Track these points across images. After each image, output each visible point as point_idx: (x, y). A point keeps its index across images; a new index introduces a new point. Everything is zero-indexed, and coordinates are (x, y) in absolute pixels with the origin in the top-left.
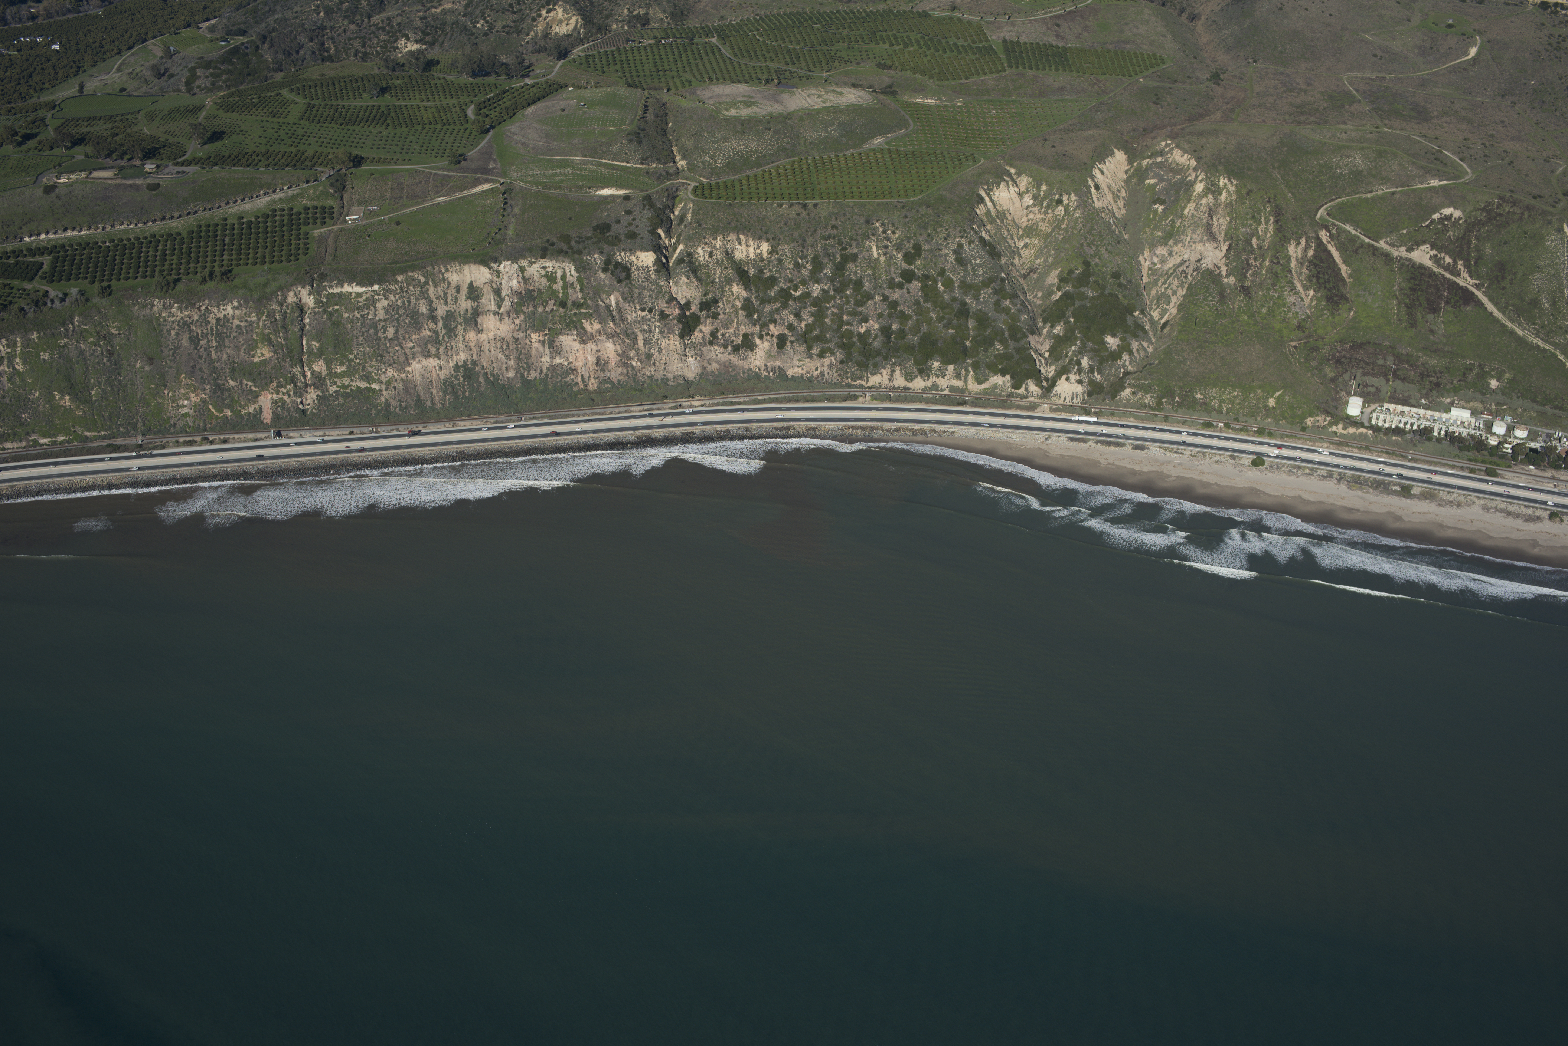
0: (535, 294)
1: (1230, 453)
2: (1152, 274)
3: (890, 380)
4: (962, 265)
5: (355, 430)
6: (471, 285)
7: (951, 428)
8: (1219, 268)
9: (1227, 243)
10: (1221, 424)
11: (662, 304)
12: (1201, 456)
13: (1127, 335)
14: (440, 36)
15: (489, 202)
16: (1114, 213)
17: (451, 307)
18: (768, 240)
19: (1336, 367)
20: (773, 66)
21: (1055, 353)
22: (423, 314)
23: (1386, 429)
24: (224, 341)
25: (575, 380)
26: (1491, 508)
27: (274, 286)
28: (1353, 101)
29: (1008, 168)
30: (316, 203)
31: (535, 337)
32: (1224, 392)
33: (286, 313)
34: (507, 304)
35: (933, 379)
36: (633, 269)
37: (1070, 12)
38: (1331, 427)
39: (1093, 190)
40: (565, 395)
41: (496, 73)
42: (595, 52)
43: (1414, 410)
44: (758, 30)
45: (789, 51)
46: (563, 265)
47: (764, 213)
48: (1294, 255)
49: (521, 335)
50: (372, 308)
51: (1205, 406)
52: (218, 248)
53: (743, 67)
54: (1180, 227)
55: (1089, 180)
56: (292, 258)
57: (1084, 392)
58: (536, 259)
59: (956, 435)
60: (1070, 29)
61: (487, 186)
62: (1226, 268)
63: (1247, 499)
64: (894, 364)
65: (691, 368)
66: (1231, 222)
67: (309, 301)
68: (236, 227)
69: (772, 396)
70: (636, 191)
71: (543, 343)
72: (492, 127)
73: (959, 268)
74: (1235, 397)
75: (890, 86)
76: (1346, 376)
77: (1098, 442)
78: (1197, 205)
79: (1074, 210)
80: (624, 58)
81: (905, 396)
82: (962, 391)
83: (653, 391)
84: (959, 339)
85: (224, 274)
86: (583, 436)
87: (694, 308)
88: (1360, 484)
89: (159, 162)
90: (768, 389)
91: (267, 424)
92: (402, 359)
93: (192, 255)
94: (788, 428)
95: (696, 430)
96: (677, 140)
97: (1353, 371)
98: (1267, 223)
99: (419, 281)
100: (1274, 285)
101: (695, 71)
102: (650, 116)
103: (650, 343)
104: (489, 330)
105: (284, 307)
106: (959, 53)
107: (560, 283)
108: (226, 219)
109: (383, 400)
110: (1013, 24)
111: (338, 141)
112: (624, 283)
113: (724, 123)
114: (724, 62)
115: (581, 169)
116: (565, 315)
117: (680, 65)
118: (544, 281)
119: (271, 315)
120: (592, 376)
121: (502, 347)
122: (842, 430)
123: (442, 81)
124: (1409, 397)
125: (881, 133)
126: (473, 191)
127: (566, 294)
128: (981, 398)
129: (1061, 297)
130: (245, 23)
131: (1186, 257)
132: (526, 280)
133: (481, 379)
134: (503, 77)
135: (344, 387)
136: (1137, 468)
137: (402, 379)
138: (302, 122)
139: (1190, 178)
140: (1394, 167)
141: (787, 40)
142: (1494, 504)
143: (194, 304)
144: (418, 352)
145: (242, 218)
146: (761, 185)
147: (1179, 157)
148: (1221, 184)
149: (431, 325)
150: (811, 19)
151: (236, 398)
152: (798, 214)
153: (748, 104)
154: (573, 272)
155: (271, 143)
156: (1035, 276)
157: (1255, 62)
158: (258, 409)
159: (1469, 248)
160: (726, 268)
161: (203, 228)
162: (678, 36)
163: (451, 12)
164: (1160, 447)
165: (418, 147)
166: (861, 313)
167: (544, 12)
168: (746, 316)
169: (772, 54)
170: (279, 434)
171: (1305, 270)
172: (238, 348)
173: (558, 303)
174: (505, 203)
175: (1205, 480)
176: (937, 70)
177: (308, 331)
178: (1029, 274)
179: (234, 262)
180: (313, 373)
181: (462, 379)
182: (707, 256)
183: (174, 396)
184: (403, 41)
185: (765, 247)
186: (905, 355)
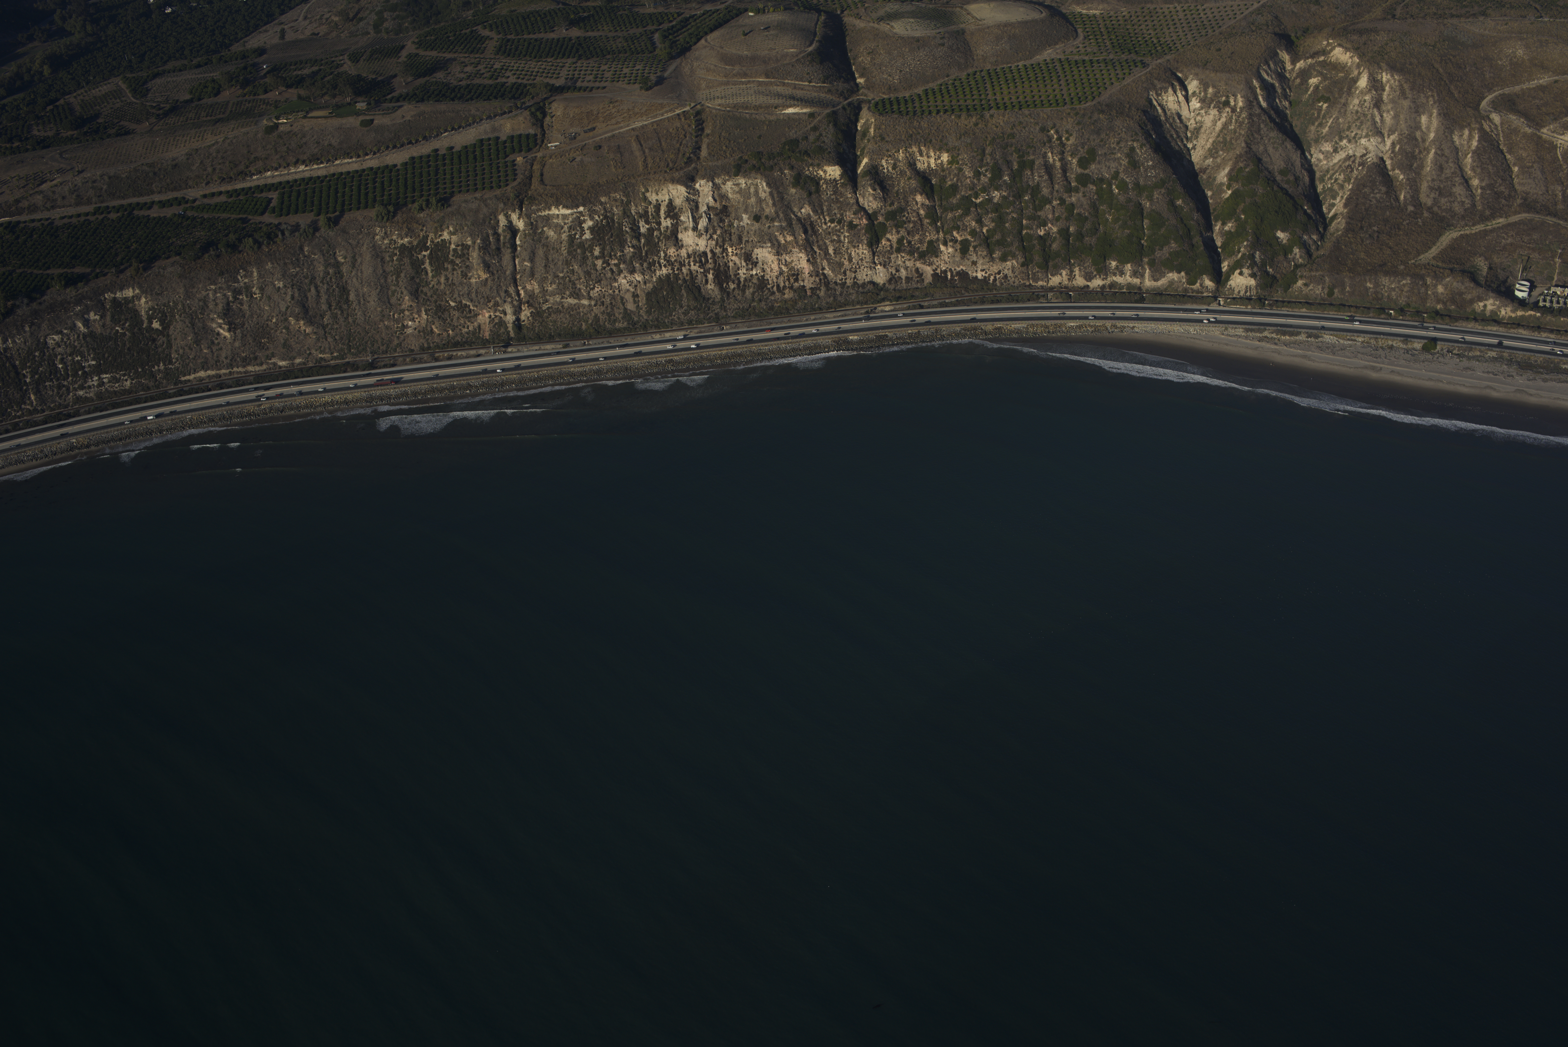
0: (730, 210)
1: (1401, 339)
3: (1070, 280)
4: (1135, 168)
5: (569, 344)
6: (670, 203)
8: (1384, 161)
9: (1391, 137)
10: (1392, 312)
11: (849, 216)
12: (1373, 342)
13: (1298, 229)
15: (681, 124)
18: (948, 151)
19: (1502, 254)
21: (1227, 250)
22: (626, 232)
23: (1554, 311)
24: (442, 265)
25: (771, 290)
27: (486, 211)
29: (1176, 72)
30: (520, 132)
31: (731, 250)
32: (1393, 281)
33: (499, 235)
34: (704, 220)
35: (1111, 277)
36: (821, 182)
38: (1499, 310)
39: (1258, 90)
40: (762, 304)
46: (756, 181)
47: (943, 125)
48: (1458, 147)
49: (718, 249)
50: (579, 228)
51: (1375, 295)
52: (431, 177)
54: (1344, 123)
55: (1255, 81)
56: (502, 184)
57: (1257, 285)
58: (730, 177)
59: (1136, 330)
61: (678, 110)
62: (1391, 161)
64: (1073, 264)
65: (880, 275)
66: (1394, 116)
67: (520, 224)
68: (447, 157)
69: (959, 299)
70: (820, 109)
71: (739, 256)
72: (679, 54)
73: (1132, 171)
74: (1404, 285)
76: (1513, 262)
77: (1273, 332)
78: (1360, 100)
79: (1241, 111)
81: (1085, 295)
82: (1140, 288)
84: (1135, 239)
85: (439, 201)
87: (881, 218)
89: (369, 100)
90: (955, 293)
91: (487, 340)
92: (609, 275)
93: (408, 185)
96: (856, 59)
98: (1430, 116)
99: (622, 201)
103: (841, 253)
104: (688, 245)
105: (497, 230)
107: (753, 199)
108: (437, 151)
109: (593, 315)
112: (814, 196)
115: (766, 90)
116: (760, 229)
118: (738, 197)
119: (485, 238)
120: (787, 286)
121: (701, 261)
122: (1027, 328)
123: (626, 12)
125: (1052, 44)
126: (666, 115)
127: (759, 208)
128: (1158, 295)
129: (1231, 195)
131: (1351, 153)
132: (721, 197)
133: (683, 292)
135: (556, 304)
137: (609, 295)
138: (498, 57)
139: (1353, 75)
140: (1554, 57)
143: (413, 230)
144: (623, 268)
145: (452, 149)
146: (939, 99)
147: (1340, 55)
148: (1384, 79)
149: (635, 243)
151: (457, 318)
152: (976, 125)
154: (765, 188)
155: (471, 78)
158: (477, 327)
160: (910, 178)
161: (417, 161)
164: (1333, 335)
165: (609, 76)
166: (1039, 217)
168: (930, 224)
170: (498, 350)
171: (1469, 161)
172: (456, 271)
173: (752, 218)
174: (697, 125)
177: (520, 252)
179: (448, 191)
180: (525, 292)
181: (665, 292)
182: (890, 169)
183: (400, 317)
185: (945, 157)
186: (1084, 256)
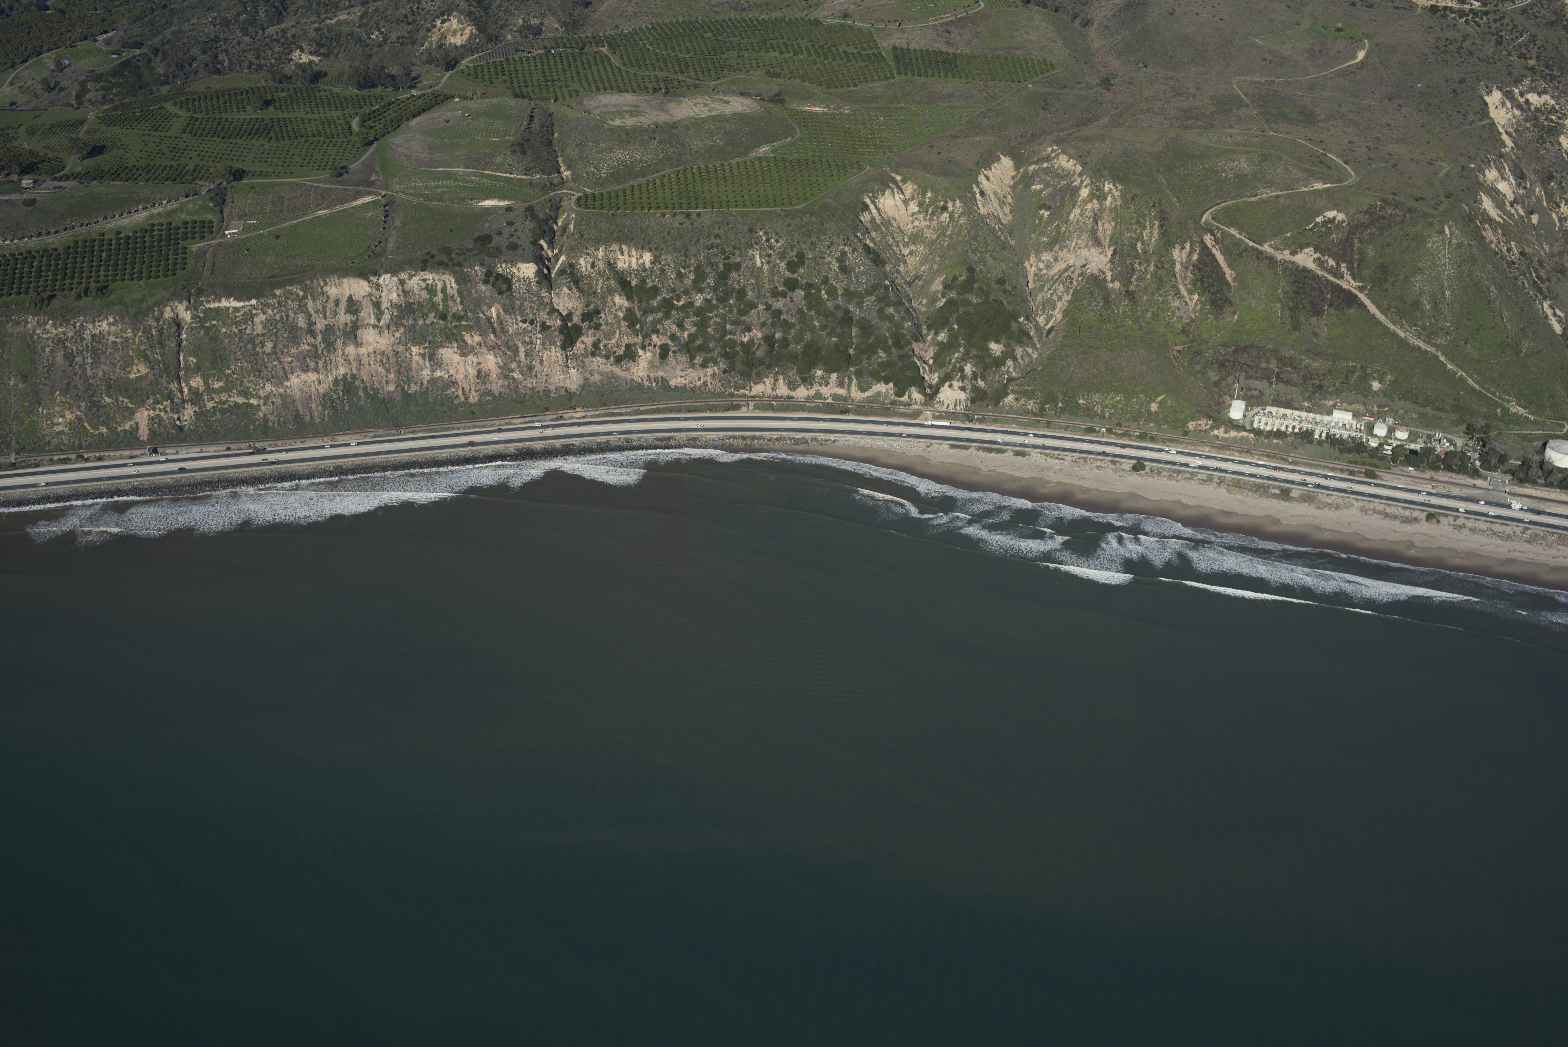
0: (416, 307)
1: (1111, 459)
2: (1038, 280)
3: (773, 389)
4: (845, 273)
5: (233, 446)
6: (350, 298)
7: (833, 437)
8: (1104, 273)
9: (1112, 248)
10: (1104, 430)
11: (543, 316)
12: (1082, 461)
13: (1011, 342)
14: (334, 48)
15: (370, 214)
16: (1000, 219)
17: (331, 321)
18: (650, 250)
19: (1220, 371)
20: (662, 75)
21: (939, 360)
22: (301, 328)
23: (1268, 432)
24: (99, 358)
25: (456, 393)
26: (1369, 510)
27: (150, 301)
28: (1241, 104)
29: (893, 175)
30: (195, 217)
31: (415, 350)
32: (1106, 397)
33: (162, 328)
34: (386, 317)
35: (816, 387)
36: (514, 281)
37: (961, 18)
38: (1213, 431)
39: (978, 196)
40: (445, 408)
41: (383, 85)
42: (483, 63)
43: (1296, 413)
44: (648, 39)
45: (678, 60)
46: (443, 277)
47: (647, 223)
48: (1179, 259)
49: (401, 348)
50: (250, 323)
51: (1088, 412)
52: (94, 264)
53: (632, 76)
54: (1065, 232)
55: (974, 186)
56: (170, 273)
57: (967, 399)
58: (416, 271)
59: (837, 443)
60: (961, 36)
61: (368, 199)
62: (1110, 273)
63: (1126, 504)
64: (777, 373)
65: (573, 380)
66: (1115, 227)
67: (186, 316)
68: (113, 242)
69: (654, 407)
70: (519, 202)
71: (423, 356)
72: (376, 139)
73: (842, 276)
74: (1118, 402)
75: (779, 95)
76: (1230, 380)
77: (979, 449)
78: (1082, 210)
79: (959, 217)
80: (512, 69)
81: (788, 405)
82: (845, 399)
83: (535, 403)
84: (842, 347)
85: (99, 290)
86: (462, 449)
87: (576, 319)
88: (1240, 487)
89: (36, 177)
90: (651, 400)
91: (143, 440)
92: (281, 373)
93: (68, 271)
94: (669, 439)
95: (576, 441)
96: (562, 151)
97: (1237, 375)
98: (1152, 227)
99: (298, 295)
100: (1158, 289)
101: (583, 81)
102: (536, 126)
103: (532, 355)
104: (368, 344)
105: (161, 323)
106: (849, 60)
107: (440, 296)
108: (103, 235)
109: (261, 415)
110: (903, 31)
111: (220, 155)
112: (505, 295)
113: (609, 133)
114: (613, 71)
115: (464, 181)
116: (446, 328)
117: (568, 75)
118: (424, 294)
119: (147, 331)
120: (473, 389)
121: (382, 361)
122: (723, 440)
123: (328, 93)
124: (1292, 400)
125: (768, 141)
126: (355, 204)
127: (446, 306)
128: (864, 407)
129: (945, 304)
130: (141, 35)
131: (1071, 262)
132: (406, 293)
133: (361, 393)
134: (390, 89)
135: (221, 402)
136: (1017, 474)
137: (280, 394)
138: (184, 136)
139: (1075, 184)
140: (1279, 171)
141: (677, 49)
142: (1372, 506)
143: (69, 321)
144: (296, 366)
145: (120, 233)
146: (645, 195)
147: (1065, 163)
148: (1106, 189)
149: (310, 340)
150: (702, 27)
151: (112, 415)
152: (681, 224)
153: (633, 113)
154: (454, 285)
155: (152, 157)
156: (920, 283)
157: (1145, 66)
158: (134, 426)
159: (1352, 250)
160: (608, 278)
161: (80, 244)
162: (568, 45)
163: (346, 23)
164: (1041, 453)
165: (300, 160)
166: (744, 322)
167: (438, 23)
168: (629, 327)
169: (661, 63)
170: (155, 451)
171: (1189, 274)
172: (113, 365)
173: (438, 316)
174: (386, 216)
175: (1085, 485)
176: (825, 78)
177: (185, 347)
178: (914, 281)
179: (110, 278)
180: (190, 388)
181: (341, 393)
182: (589, 267)
183: (49, 414)
184: (297, 53)
185: (647, 257)
186: (789, 364)
